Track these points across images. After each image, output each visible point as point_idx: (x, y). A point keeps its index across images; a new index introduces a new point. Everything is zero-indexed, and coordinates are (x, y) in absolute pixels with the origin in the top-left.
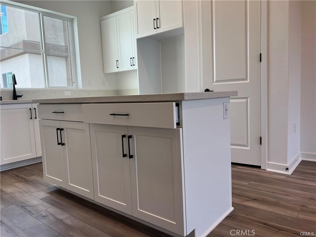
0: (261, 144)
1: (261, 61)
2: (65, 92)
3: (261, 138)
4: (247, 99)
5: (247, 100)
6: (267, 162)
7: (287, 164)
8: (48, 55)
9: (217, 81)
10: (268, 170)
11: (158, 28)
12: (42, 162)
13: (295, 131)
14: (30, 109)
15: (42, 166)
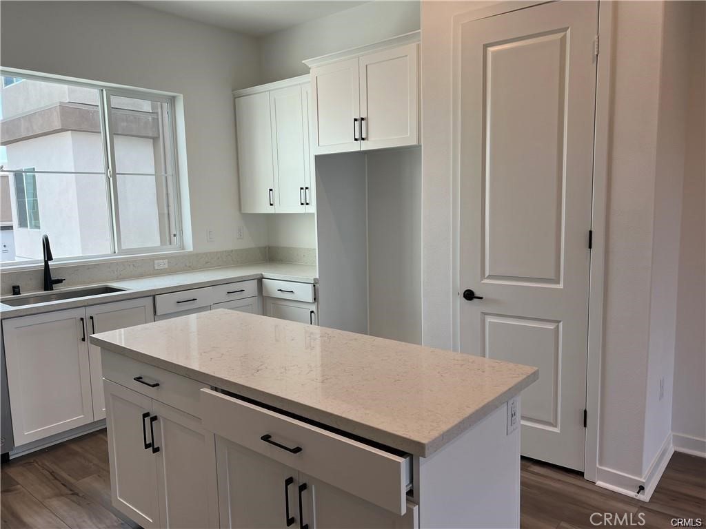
0: (585, 426)
1: (590, 247)
2: (156, 262)
3: (585, 412)
4: (557, 324)
5: (558, 327)
6: (598, 466)
7: (641, 477)
8: (115, 134)
9: (490, 277)
10: (600, 483)
11: (363, 139)
12: (106, 428)
13: (662, 395)
14: (82, 319)
15: (107, 442)
